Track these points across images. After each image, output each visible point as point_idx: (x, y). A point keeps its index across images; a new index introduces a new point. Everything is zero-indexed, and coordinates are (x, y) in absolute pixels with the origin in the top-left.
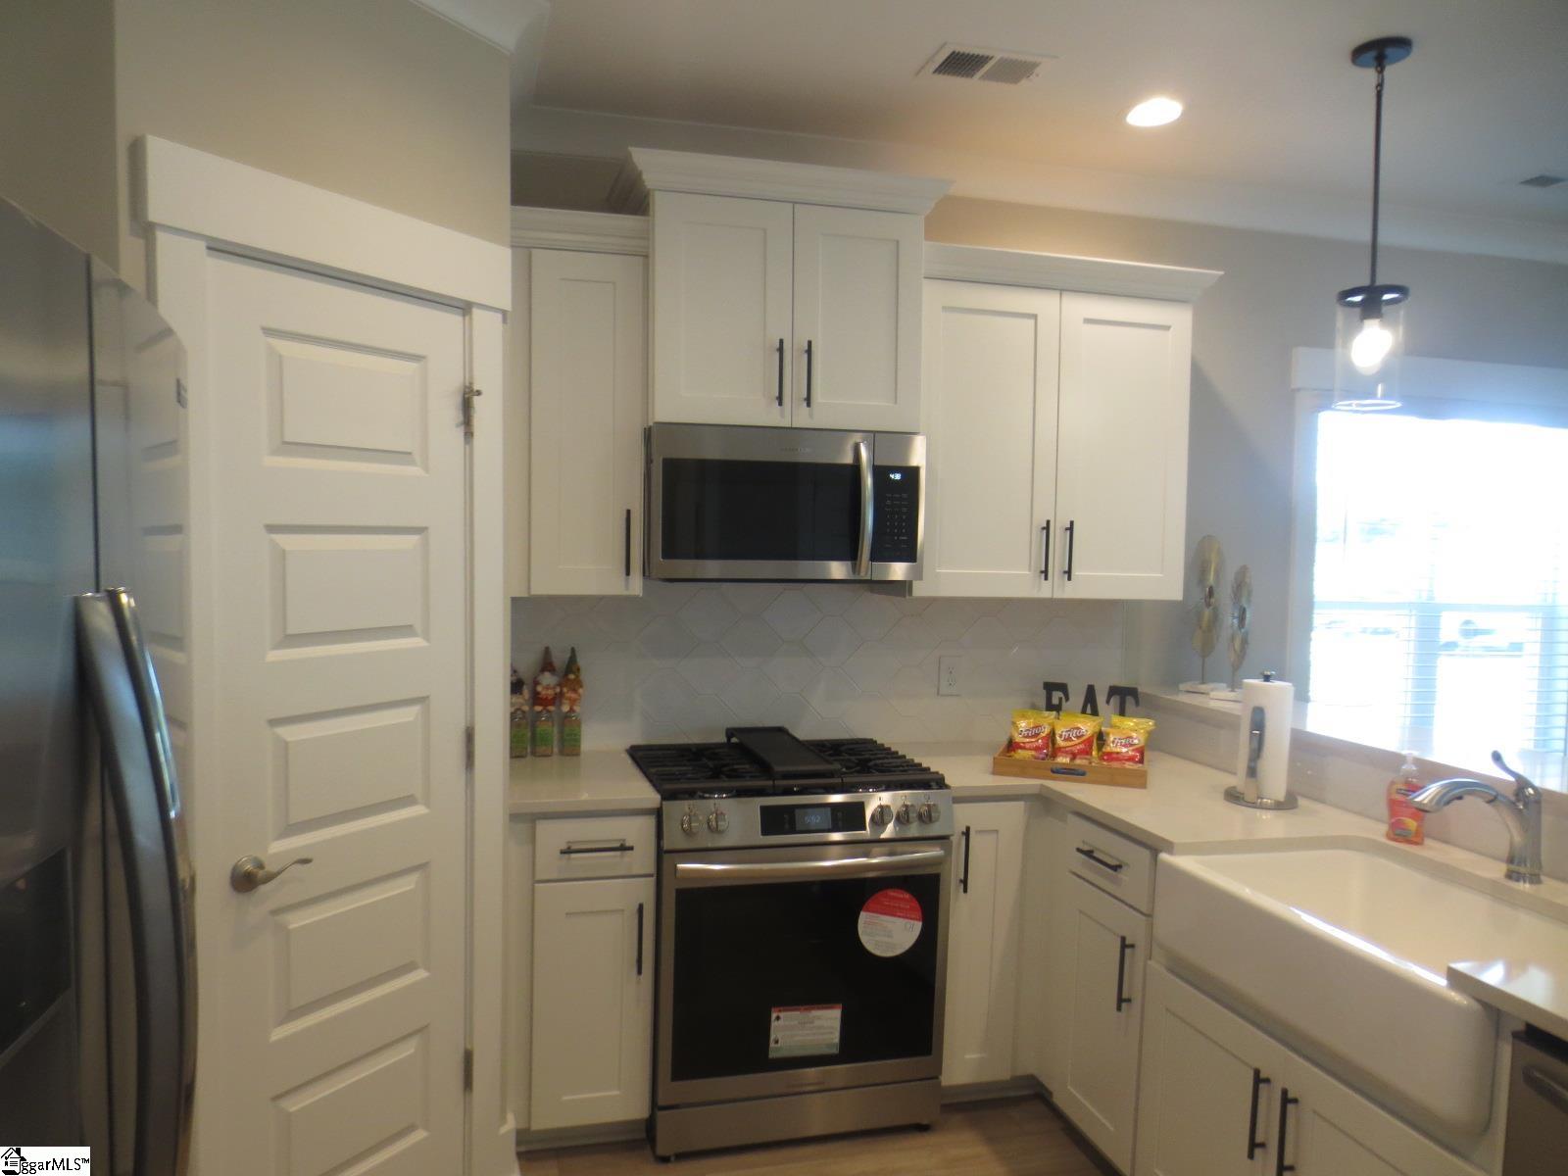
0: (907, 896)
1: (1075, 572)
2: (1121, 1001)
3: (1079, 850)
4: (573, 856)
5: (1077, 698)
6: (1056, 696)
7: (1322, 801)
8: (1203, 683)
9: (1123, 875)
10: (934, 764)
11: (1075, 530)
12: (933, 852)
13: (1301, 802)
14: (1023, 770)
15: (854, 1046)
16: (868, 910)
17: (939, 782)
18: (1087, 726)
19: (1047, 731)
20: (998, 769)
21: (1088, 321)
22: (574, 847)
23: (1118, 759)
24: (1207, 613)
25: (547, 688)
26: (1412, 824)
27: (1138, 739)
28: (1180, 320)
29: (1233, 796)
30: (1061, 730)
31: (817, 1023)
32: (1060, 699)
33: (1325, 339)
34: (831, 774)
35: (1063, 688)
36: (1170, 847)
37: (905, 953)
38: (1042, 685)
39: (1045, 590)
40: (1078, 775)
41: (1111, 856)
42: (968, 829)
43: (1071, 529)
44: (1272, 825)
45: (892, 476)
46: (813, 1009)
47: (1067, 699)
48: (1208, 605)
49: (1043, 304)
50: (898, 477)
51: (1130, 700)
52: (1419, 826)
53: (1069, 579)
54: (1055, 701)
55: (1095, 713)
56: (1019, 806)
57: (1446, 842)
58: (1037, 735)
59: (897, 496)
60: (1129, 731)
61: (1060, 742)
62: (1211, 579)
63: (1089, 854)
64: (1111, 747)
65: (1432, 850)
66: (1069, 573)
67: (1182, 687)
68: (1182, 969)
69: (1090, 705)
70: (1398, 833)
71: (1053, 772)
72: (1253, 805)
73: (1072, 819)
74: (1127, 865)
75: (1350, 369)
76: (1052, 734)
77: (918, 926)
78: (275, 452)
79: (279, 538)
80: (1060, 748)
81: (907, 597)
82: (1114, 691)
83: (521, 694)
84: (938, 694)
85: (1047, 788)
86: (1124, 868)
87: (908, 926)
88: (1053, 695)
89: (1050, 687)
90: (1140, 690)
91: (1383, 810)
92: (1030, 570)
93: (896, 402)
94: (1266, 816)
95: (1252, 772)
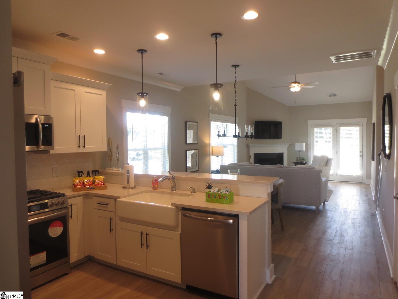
0: (59, 222)
1: (86, 146)
2: (111, 230)
3: (97, 203)
5: (86, 174)
6: (81, 174)
7: (140, 186)
8: (110, 168)
9: (108, 206)
10: (61, 192)
11: (85, 137)
12: (64, 211)
13: (136, 187)
14: (80, 190)
15: (49, 260)
16: (50, 227)
17: (64, 195)
18: (91, 179)
19: (82, 181)
20: (74, 191)
21: (86, 92)
23: (99, 185)
24: (110, 153)
26: (156, 186)
27: (102, 180)
28: (104, 93)
29: (124, 188)
30: (85, 181)
31: (40, 257)
32: (82, 175)
33: (135, 100)
34: (38, 197)
35: (82, 172)
36: (119, 197)
37: (60, 235)
38: (77, 172)
39: (80, 151)
40: (93, 189)
41: (106, 203)
42: (71, 204)
43: (84, 137)
44: (132, 191)
45: (46, 126)
46: (39, 254)
47: (83, 174)
48: (111, 152)
49: (77, 88)
50: (47, 126)
51: (97, 173)
52: (158, 186)
53: (85, 148)
54: (80, 175)
55: (90, 176)
56: (81, 198)
57: (161, 188)
58: (80, 182)
59: (47, 130)
60: (99, 179)
61: (86, 183)
62: (111, 147)
63: (100, 204)
64: (97, 183)
65: (159, 190)
66: (85, 146)
67: (107, 169)
68: (124, 220)
69: (88, 175)
70: (154, 188)
71: (87, 189)
72: (129, 188)
73: (95, 198)
74: (109, 203)
75: (140, 106)
76: (83, 182)
77: (62, 228)
80: (86, 185)
81: (48, 154)
82: (93, 172)
84: (53, 177)
85: (87, 192)
86: (108, 204)
87: (60, 228)
88: (80, 173)
89: (79, 172)
90: (99, 171)
91: (152, 184)
92: (76, 146)
93: (45, 108)
94: (131, 190)
95: (128, 182)
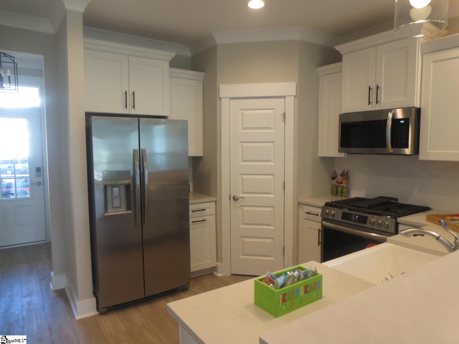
4: (309, 214)
20: (427, 219)
22: (310, 213)
25: (339, 179)
45: (401, 122)
50: (403, 122)
59: (402, 128)
78: (242, 129)
79: (243, 144)
83: (334, 180)
93: (406, 97)
